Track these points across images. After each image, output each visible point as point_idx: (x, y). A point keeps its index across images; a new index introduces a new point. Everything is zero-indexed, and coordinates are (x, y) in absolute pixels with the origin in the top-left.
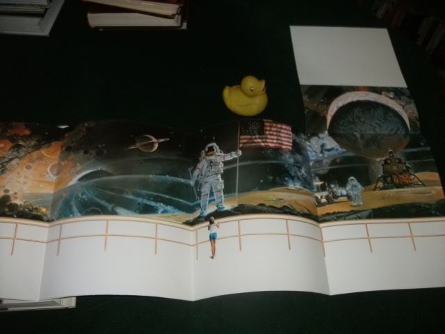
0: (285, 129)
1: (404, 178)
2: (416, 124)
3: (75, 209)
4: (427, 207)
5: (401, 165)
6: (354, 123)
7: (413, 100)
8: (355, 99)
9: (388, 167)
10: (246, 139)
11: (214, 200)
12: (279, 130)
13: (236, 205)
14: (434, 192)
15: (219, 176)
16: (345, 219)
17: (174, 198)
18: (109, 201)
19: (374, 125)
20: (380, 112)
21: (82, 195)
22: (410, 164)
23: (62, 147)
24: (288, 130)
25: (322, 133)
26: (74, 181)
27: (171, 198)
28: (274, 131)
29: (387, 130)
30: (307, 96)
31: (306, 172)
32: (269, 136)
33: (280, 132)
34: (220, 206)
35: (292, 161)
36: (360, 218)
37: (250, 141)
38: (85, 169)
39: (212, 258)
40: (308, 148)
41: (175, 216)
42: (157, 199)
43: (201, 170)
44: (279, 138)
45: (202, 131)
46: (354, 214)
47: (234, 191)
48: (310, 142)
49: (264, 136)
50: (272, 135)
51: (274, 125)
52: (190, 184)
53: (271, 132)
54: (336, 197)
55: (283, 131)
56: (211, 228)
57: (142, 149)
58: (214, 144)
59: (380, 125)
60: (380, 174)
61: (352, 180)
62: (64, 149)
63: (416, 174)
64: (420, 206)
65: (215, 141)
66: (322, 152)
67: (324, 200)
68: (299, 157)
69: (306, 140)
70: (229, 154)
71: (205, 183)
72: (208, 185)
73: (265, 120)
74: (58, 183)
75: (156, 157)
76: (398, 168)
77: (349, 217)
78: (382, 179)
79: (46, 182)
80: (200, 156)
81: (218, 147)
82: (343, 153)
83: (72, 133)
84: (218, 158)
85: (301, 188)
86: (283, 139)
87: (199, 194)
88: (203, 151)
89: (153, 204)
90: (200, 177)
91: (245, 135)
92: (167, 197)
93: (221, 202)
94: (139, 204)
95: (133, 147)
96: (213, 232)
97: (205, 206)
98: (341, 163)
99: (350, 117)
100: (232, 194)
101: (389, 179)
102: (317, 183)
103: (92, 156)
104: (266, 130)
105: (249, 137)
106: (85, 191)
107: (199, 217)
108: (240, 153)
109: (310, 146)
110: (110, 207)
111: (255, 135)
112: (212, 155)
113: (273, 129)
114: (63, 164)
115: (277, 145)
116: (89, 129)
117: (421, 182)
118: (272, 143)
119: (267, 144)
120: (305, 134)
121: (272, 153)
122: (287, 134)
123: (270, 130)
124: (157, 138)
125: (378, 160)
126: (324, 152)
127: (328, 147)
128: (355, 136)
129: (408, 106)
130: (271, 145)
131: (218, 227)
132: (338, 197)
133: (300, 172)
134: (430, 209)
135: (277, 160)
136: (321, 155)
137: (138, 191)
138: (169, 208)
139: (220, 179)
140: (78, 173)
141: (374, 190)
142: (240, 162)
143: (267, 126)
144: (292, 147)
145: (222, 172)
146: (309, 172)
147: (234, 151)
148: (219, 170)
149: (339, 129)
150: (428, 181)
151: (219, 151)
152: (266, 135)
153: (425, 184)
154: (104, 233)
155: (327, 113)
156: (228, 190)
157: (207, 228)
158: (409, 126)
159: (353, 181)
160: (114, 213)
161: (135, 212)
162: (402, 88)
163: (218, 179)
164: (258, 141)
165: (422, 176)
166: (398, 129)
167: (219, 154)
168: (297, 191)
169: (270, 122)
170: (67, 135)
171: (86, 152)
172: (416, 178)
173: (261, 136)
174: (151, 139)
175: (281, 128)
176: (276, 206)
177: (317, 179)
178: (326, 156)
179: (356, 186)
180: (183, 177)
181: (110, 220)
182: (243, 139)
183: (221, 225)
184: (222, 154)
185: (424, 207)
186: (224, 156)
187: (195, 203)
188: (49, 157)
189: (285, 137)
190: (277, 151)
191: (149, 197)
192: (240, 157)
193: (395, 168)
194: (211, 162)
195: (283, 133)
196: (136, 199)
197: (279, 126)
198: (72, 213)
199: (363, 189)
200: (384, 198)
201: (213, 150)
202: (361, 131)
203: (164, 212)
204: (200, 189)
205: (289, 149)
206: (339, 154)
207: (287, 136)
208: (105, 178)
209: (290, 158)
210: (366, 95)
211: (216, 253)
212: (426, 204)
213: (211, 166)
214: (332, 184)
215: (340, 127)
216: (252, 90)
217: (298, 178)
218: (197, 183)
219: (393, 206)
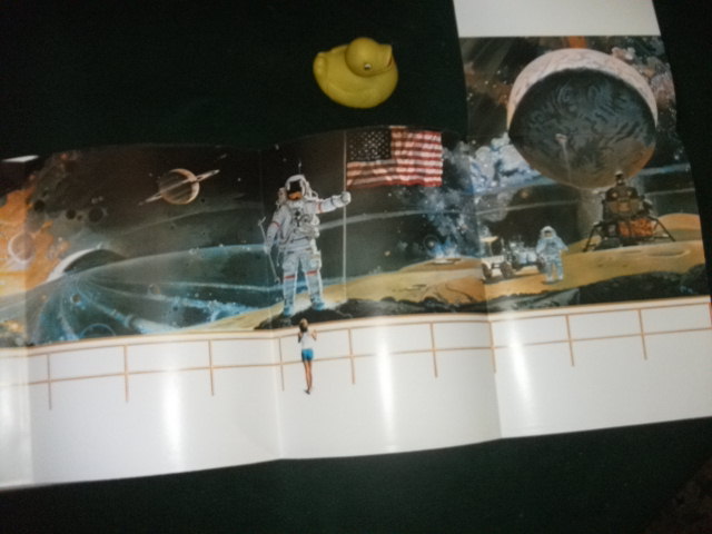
0: (430, 142)
1: (638, 226)
2: (671, 113)
3: (67, 327)
4: (673, 279)
5: (635, 201)
6: (557, 116)
7: (668, 64)
8: (561, 67)
9: (612, 205)
10: (357, 168)
11: (305, 288)
12: (419, 145)
13: (344, 300)
14: (687, 252)
15: (313, 243)
16: (532, 308)
17: (236, 287)
18: (124, 309)
19: (594, 118)
20: (605, 93)
21: (75, 299)
22: (651, 198)
23: (27, 202)
24: (436, 142)
25: (498, 137)
26: (58, 272)
27: (232, 286)
28: (409, 149)
29: (616, 126)
30: (471, 64)
31: (466, 221)
32: (400, 161)
33: (420, 149)
34: (316, 301)
35: (441, 206)
36: (557, 305)
37: (366, 173)
38: (75, 250)
39: (308, 392)
40: (473, 170)
41: (239, 319)
42: (207, 295)
43: (280, 226)
44: (419, 162)
45: (277, 147)
46: (546, 299)
47: (339, 274)
48: (475, 157)
49: (392, 161)
50: (405, 157)
51: (410, 136)
52: (263, 252)
53: (404, 152)
54: (517, 266)
55: (426, 146)
56: (303, 339)
57: (170, 200)
58: (300, 178)
59: (604, 119)
60: (597, 219)
61: (547, 232)
62: (31, 205)
63: (661, 219)
64: (662, 278)
65: (302, 172)
66: (496, 178)
67: (497, 272)
68: (455, 195)
69: (467, 153)
70: (328, 200)
71: (289, 253)
72: (293, 258)
73: (392, 127)
74: (32, 274)
75: (196, 212)
76: (629, 206)
77: (538, 304)
78: (600, 229)
79: (9, 274)
80: (277, 198)
81: (307, 184)
82: (535, 178)
83: (42, 173)
84: (310, 206)
85: (458, 256)
86: (426, 163)
87: (280, 272)
88: (282, 190)
89: (200, 304)
90: (279, 239)
91: (355, 160)
92: (224, 286)
93: (318, 293)
94: (176, 309)
95: (154, 198)
96: (306, 347)
97: (291, 297)
98: (530, 199)
99: (549, 104)
100: (337, 280)
101: (612, 229)
102: (487, 239)
103: (82, 222)
104: (395, 149)
105: (363, 164)
106: (80, 293)
107: (282, 316)
108: (348, 197)
109: (475, 165)
110: (126, 321)
111: (374, 160)
112: (297, 199)
113: (408, 145)
114: (34, 236)
115: (415, 177)
116: (70, 166)
117: (667, 232)
118: (406, 174)
119: (396, 177)
120: (466, 142)
121: (406, 196)
122: (432, 151)
123: (402, 148)
124: (196, 173)
125: (596, 191)
126: (500, 175)
127: (508, 167)
128: (557, 143)
129: (658, 78)
130: (404, 178)
131: (315, 338)
132: (522, 266)
133: (456, 225)
134: (678, 282)
135: (415, 208)
136: (494, 184)
137: (172, 284)
138: (229, 307)
139: (315, 248)
140: (62, 256)
141: (585, 250)
142: (348, 216)
143: (395, 140)
144: (443, 176)
145: (318, 235)
146: (472, 222)
147: (337, 193)
148: (312, 232)
149: (529, 128)
150: (679, 231)
151: (310, 192)
152: (395, 157)
153: (675, 237)
154: (122, 370)
155: (508, 99)
156: (330, 271)
157: (296, 338)
158: (656, 117)
159: (549, 234)
160: (134, 332)
161: (171, 324)
162: (650, 38)
163: (310, 249)
164: (382, 173)
165: (670, 221)
166: (637, 125)
167: (310, 198)
168: (452, 265)
169: (402, 131)
170: (32, 177)
171: (71, 215)
172: (659, 226)
173: (386, 162)
174: (184, 177)
175: (423, 141)
176: (412, 299)
177: (487, 231)
178: (503, 185)
179: (553, 244)
180: (249, 242)
181: (130, 345)
182: (353, 170)
183: (319, 336)
184: (317, 199)
185: (669, 280)
186: (320, 204)
187: (274, 288)
188: (6, 223)
189: (430, 159)
190: (415, 189)
191: (192, 294)
192: (347, 206)
193: (624, 207)
194: (298, 214)
195: (426, 150)
196: (170, 300)
197: (419, 136)
198: (62, 333)
199: (566, 248)
200: (600, 266)
201: (299, 189)
202: (568, 130)
203: (222, 315)
204: (281, 265)
205: (436, 183)
206: (527, 180)
207: (433, 155)
208: (110, 266)
209: (438, 201)
210: (583, 57)
211: (313, 384)
212: (672, 274)
213: (298, 222)
214: (512, 240)
215: (531, 125)
216: (367, 69)
217: (453, 239)
218: (274, 249)
219: (616, 280)
